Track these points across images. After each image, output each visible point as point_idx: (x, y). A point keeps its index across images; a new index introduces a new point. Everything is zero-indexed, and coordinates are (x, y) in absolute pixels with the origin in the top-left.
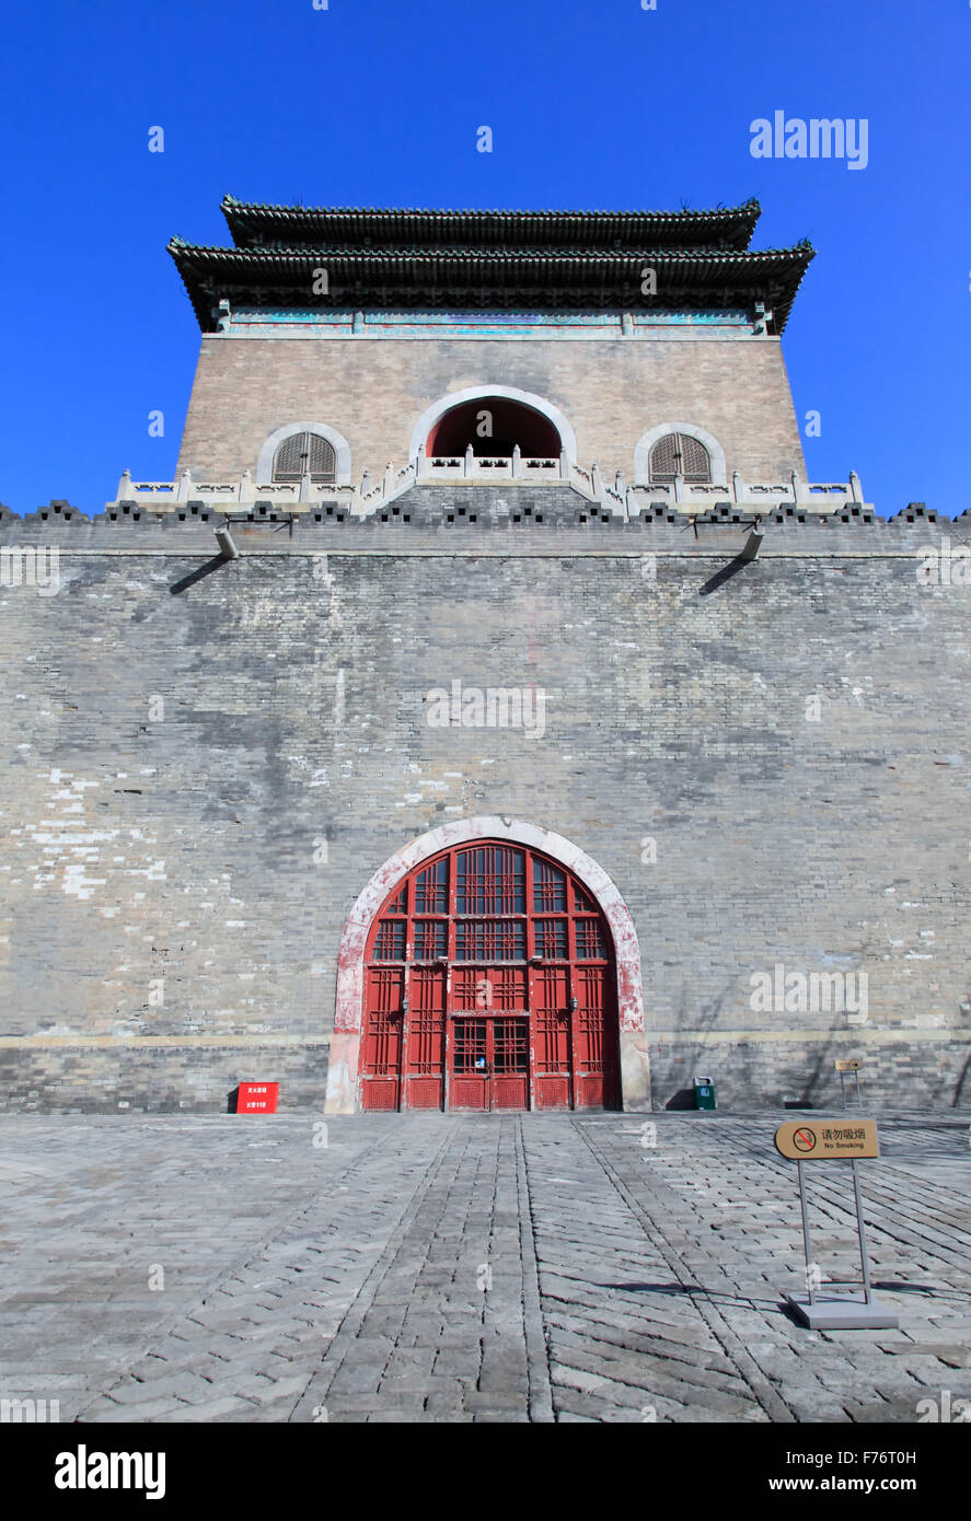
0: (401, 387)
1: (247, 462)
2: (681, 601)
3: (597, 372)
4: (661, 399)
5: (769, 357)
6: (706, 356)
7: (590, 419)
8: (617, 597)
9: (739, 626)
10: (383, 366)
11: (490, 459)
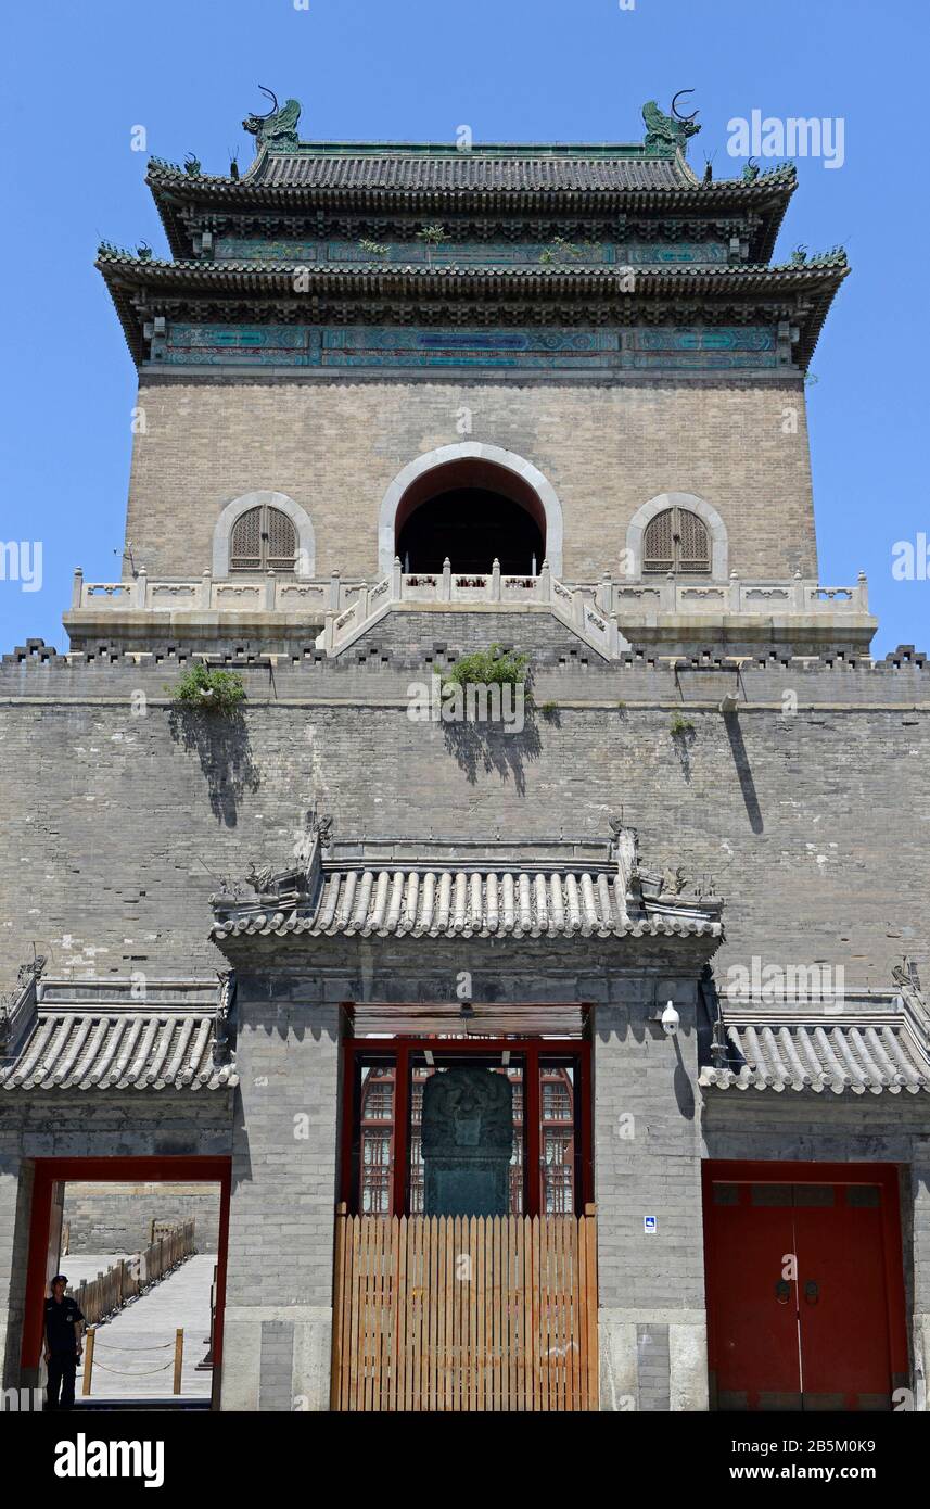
0: (367, 443)
1: (199, 543)
2: (656, 758)
3: (589, 424)
4: (659, 461)
7: (579, 488)
8: (594, 754)
9: (713, 786)
10: (347, 415)
11: (468, 577)
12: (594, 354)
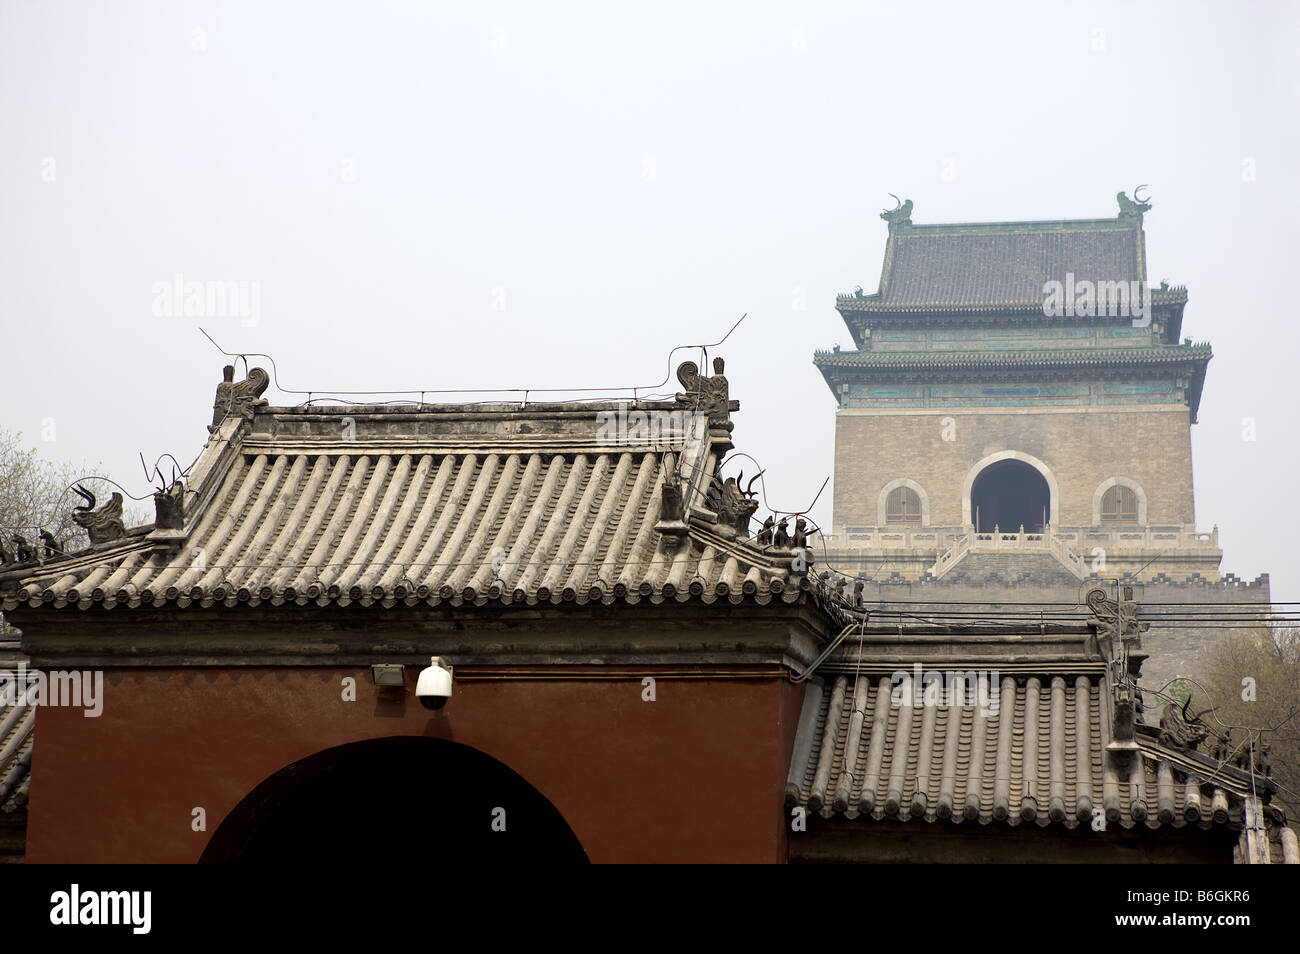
1: (870, 507)
3: (1072, 439)
4: (1111, 459)
5: (1180, 424)
6: (1141, 424)
7: (1068, 475)
11: (1007, 534)
12: (1076, 397)
